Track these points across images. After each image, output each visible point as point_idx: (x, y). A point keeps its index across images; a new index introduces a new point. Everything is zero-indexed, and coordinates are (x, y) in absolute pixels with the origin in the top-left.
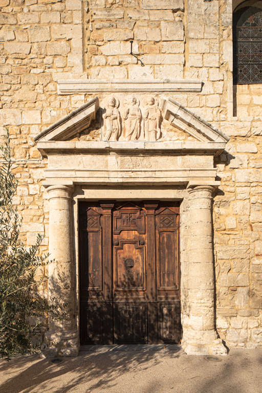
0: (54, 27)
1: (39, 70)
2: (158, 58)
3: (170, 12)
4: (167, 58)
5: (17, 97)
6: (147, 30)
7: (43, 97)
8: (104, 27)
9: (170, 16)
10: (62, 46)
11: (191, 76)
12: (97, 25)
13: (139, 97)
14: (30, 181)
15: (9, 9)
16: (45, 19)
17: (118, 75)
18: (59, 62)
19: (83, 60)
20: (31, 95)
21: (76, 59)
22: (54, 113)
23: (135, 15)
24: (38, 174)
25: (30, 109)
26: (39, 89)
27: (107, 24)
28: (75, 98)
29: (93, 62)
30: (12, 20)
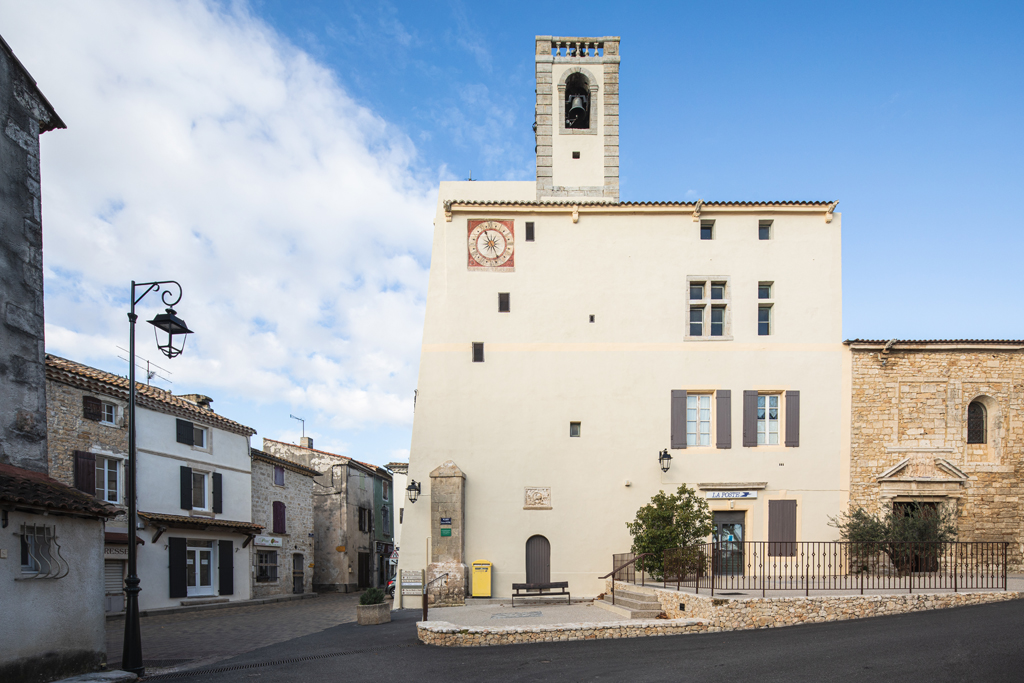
0: (885, 421)
1: (877, 442)
2: (933, 436)
3: (939, 415)
4: (937, 436)
5: (867, 454)
6: (928, 423)
7: (879, 454)
10: (888, 431)
11: (948, 445)
12: (905, 421)
13: (924, 455)
15: (865, 413)
17: (915, 443)
18: (886, 438)
19: (899, 437)
20: (873, 453)
21: (895, 437)
22: (883, 462)
23: (923, 416)
25: (872, 459)
27: (910, 421)
28: (893, 455)
29: (903, 438)
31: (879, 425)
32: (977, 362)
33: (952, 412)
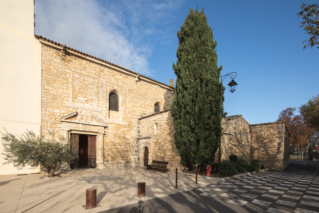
0: (64, 90)
1: (60, 100)
2: (92, 103)
3: (95, 93)
4: (94, 104)
5: (53, 105)
6: (89, 96)
7: (61, 106)
8: (78, 93)
9: (95, 94)
10: (66, 95)
11: (99, 109)
12: (77, 92)
13: (87, 111)
14: (56, 127)
15: (51, 82)
16: (62, 87)
17: (82, 105)
18: (65, 98)
19: (73, 100)
20: (57, 105)
21: (71, 99)
22: (64, 111)
23: (86, 92)
24: (59, 126)
25: (57, 109)
26: (60, 104)
27: (79, 93)
28: (70, 108)
29: (75, 101)
30: (51, 85)
31: (61, 91)
32: (113, 74)
33: (101, 94)
